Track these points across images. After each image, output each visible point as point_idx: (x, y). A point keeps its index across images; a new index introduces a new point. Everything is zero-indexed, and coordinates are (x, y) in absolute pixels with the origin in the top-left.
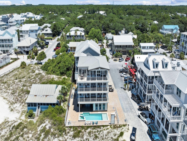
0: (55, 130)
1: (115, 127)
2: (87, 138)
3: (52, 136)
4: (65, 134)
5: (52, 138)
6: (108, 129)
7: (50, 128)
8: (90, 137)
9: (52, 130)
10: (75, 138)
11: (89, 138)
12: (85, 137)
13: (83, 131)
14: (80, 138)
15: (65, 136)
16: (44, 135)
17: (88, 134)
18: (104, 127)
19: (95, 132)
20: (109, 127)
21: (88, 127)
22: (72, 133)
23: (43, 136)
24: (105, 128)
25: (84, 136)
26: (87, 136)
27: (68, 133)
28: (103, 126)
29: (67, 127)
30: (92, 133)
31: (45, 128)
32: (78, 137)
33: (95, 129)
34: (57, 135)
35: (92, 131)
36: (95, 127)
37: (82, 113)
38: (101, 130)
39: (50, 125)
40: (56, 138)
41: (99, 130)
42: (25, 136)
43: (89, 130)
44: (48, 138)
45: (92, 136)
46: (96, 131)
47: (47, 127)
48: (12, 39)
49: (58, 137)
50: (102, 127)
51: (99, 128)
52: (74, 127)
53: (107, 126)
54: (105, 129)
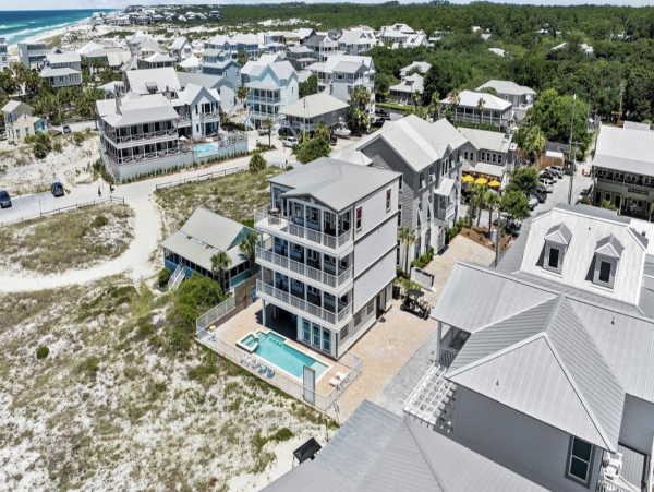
0: (167, 335)
1: (307, 413)
2: (217, 396)
3: (149, 345)
4: (181, 356)
5: (149, 348)
6: (282, 405)
7: (161, 323)
8: (225, 397)
9: (161, 331)
10: (191, 379)
11: (219, 397)
12: (213, 391)
13: (222, 373)
14: (200, 386)
15: (176, 361)
16: (137, 332)
17: (224, 387)
18: (276, 395)
19: (245, 393)
20: (290, 402)
21: (241, 371)
22: (196, 363)
23: (133, 334)
24: (276, 399)
25: (215, 386)
26: (220, 391)
27: (190, 358)
28: (279, 392)
29: (199, 344)
30: (237, 392)
31: (150, 317)
32: (200, 381)
33: (254, 385)
34: (161, 349)
35: (241, 388)
36: (256, 381)
37: (267, 331)
38: (264, 396)
39: (164, 317)
40: (156, 353)
41: (260, 393)
42: (114, 317)
43: (239, 379)
44: (139, 343)
45: (232, 399)
46: (251, 393)
47: (156, 319)
48: (279, 90)
49: (162, 355)
50: (272, 392)
51: (262, 388)
52: (211, 352)
53: (288, 396)
54: (275, 402)
